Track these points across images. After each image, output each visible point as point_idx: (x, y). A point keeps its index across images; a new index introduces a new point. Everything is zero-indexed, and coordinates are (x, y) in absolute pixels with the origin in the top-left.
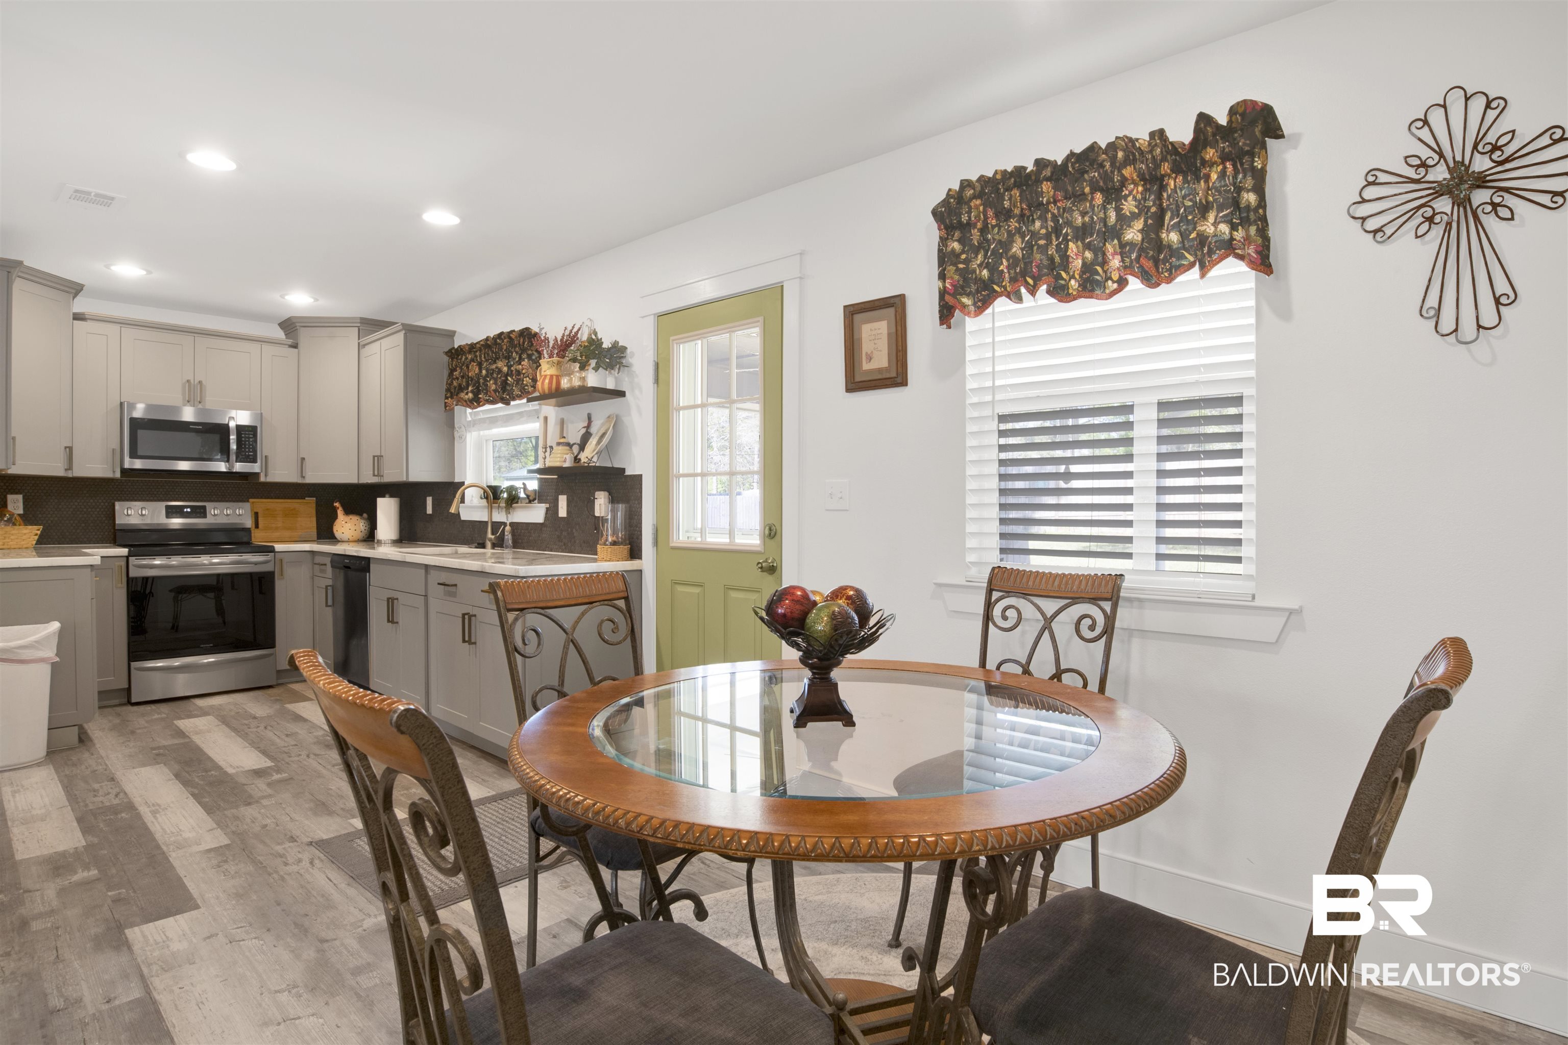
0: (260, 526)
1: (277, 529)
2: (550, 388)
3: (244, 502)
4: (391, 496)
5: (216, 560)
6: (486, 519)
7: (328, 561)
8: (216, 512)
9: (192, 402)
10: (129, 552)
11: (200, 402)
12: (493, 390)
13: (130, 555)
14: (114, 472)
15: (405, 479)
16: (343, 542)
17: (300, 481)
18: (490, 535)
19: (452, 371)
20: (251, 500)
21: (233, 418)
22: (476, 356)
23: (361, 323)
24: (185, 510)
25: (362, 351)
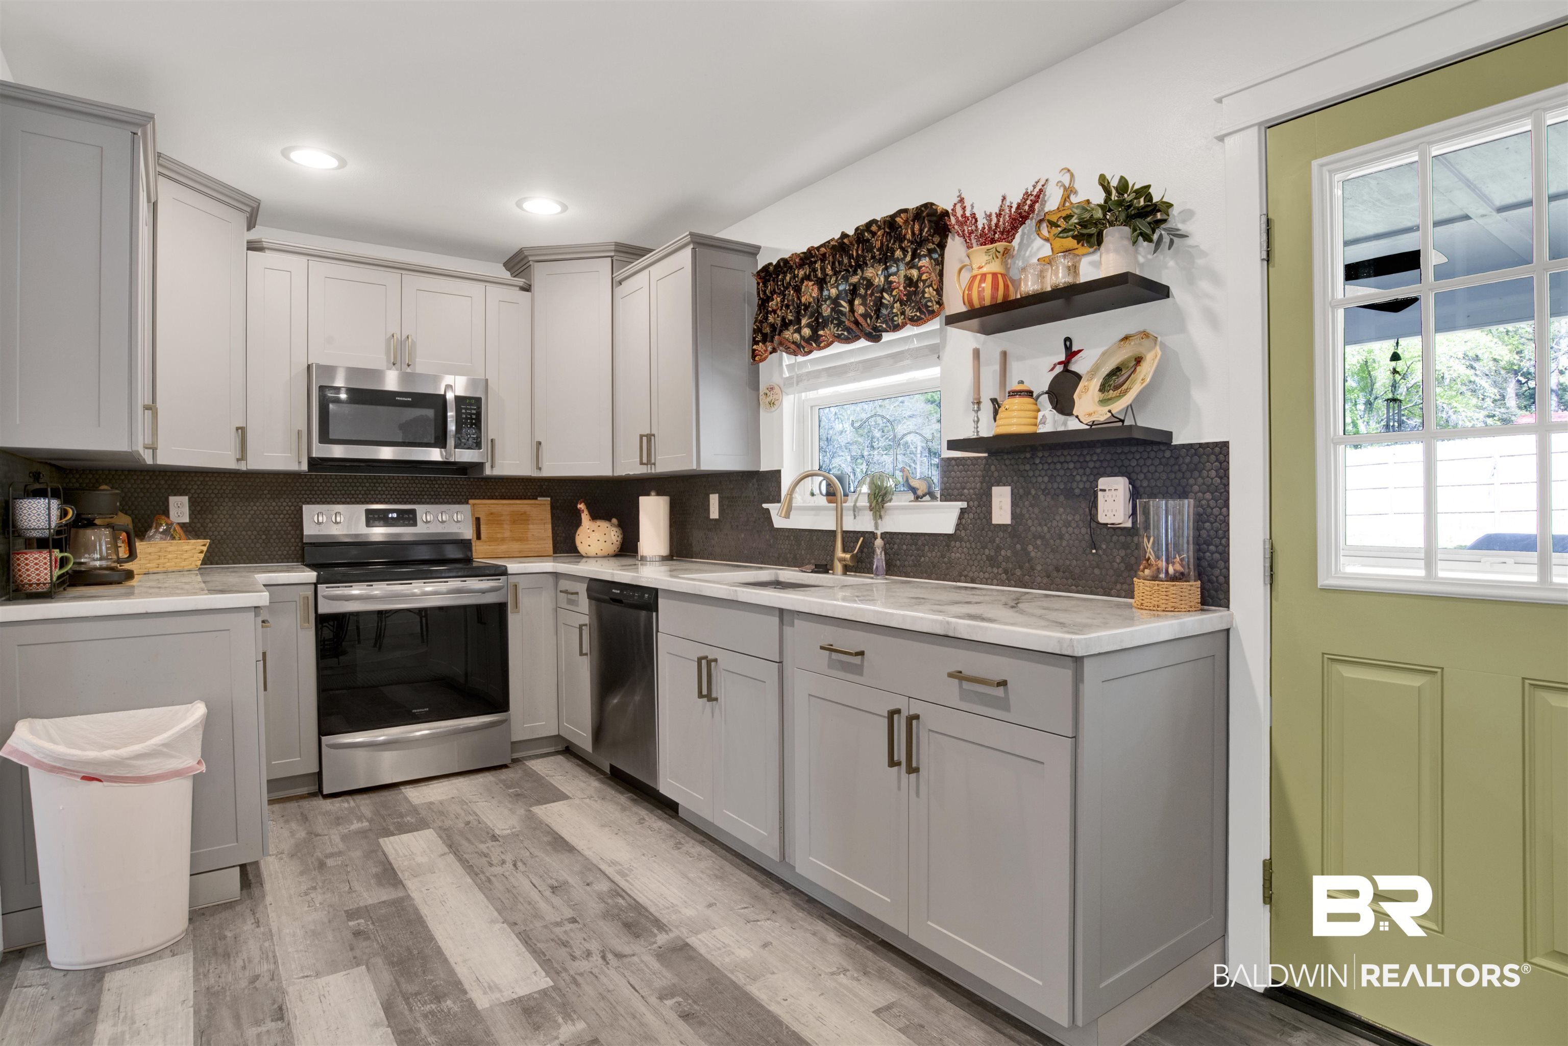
0: (483, 536)
1: (503, 540)
2: (994, 297)
3: (463, 503)
4: (659, 494)
5: (429, 588)
6: (832, 527)
7: (582, 588)
8: (428, 518)
9: (398, 365)
10: (318, 577)
11: (409, 365)
12: (861, 315)
13: (320, 581)
14: (300, 463)
15: (694, 467)
16: (588, 557)
17: (535, 474)
18: (839, 553)
19: (763, 303)
20: (471, 501)
21: (451, 386)
22: (815, 270)
23: (615, 251)
24: (390, 516)
25: (617, 290)
